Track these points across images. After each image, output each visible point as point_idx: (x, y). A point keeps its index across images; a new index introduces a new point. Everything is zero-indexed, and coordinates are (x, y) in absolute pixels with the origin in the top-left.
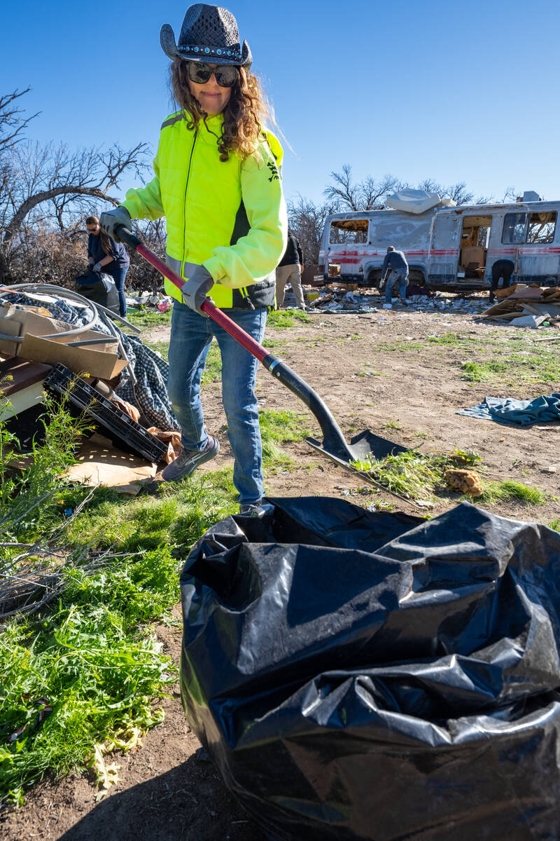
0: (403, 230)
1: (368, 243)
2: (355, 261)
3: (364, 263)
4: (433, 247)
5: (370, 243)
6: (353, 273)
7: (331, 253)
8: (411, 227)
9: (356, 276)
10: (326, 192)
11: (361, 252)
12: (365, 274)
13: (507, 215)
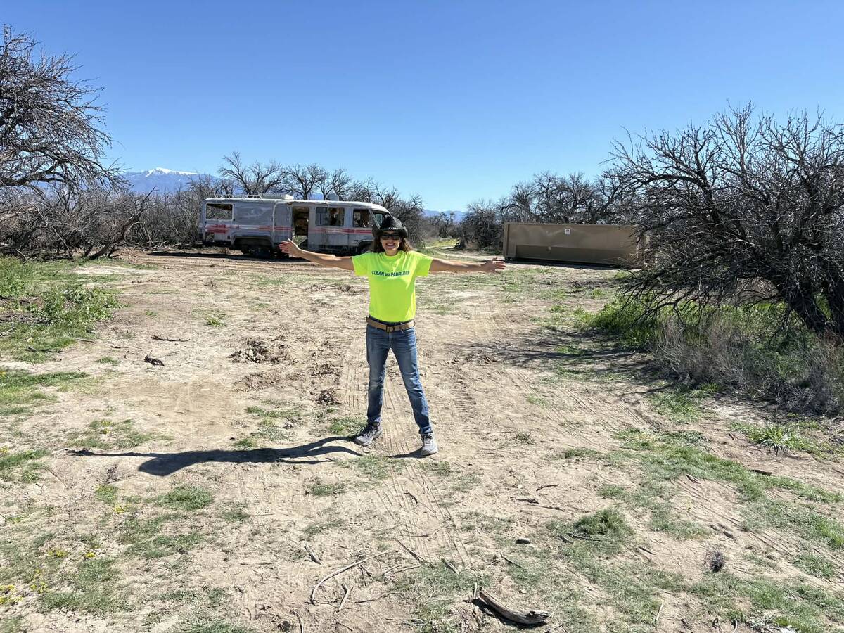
0: (256, 212)
1: (232, 220)
2: (224, 232)
3: (230, 233)
4: (275, 225)
5: (234, 220)
6: (223, 239)
7: (207, 225)
8: (261, 211)
9: (225, 242)
10: (221, 171)
11: (228, 226)
12: (232, 242)
13: (317, 208)
